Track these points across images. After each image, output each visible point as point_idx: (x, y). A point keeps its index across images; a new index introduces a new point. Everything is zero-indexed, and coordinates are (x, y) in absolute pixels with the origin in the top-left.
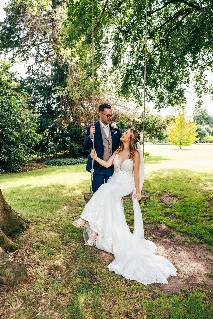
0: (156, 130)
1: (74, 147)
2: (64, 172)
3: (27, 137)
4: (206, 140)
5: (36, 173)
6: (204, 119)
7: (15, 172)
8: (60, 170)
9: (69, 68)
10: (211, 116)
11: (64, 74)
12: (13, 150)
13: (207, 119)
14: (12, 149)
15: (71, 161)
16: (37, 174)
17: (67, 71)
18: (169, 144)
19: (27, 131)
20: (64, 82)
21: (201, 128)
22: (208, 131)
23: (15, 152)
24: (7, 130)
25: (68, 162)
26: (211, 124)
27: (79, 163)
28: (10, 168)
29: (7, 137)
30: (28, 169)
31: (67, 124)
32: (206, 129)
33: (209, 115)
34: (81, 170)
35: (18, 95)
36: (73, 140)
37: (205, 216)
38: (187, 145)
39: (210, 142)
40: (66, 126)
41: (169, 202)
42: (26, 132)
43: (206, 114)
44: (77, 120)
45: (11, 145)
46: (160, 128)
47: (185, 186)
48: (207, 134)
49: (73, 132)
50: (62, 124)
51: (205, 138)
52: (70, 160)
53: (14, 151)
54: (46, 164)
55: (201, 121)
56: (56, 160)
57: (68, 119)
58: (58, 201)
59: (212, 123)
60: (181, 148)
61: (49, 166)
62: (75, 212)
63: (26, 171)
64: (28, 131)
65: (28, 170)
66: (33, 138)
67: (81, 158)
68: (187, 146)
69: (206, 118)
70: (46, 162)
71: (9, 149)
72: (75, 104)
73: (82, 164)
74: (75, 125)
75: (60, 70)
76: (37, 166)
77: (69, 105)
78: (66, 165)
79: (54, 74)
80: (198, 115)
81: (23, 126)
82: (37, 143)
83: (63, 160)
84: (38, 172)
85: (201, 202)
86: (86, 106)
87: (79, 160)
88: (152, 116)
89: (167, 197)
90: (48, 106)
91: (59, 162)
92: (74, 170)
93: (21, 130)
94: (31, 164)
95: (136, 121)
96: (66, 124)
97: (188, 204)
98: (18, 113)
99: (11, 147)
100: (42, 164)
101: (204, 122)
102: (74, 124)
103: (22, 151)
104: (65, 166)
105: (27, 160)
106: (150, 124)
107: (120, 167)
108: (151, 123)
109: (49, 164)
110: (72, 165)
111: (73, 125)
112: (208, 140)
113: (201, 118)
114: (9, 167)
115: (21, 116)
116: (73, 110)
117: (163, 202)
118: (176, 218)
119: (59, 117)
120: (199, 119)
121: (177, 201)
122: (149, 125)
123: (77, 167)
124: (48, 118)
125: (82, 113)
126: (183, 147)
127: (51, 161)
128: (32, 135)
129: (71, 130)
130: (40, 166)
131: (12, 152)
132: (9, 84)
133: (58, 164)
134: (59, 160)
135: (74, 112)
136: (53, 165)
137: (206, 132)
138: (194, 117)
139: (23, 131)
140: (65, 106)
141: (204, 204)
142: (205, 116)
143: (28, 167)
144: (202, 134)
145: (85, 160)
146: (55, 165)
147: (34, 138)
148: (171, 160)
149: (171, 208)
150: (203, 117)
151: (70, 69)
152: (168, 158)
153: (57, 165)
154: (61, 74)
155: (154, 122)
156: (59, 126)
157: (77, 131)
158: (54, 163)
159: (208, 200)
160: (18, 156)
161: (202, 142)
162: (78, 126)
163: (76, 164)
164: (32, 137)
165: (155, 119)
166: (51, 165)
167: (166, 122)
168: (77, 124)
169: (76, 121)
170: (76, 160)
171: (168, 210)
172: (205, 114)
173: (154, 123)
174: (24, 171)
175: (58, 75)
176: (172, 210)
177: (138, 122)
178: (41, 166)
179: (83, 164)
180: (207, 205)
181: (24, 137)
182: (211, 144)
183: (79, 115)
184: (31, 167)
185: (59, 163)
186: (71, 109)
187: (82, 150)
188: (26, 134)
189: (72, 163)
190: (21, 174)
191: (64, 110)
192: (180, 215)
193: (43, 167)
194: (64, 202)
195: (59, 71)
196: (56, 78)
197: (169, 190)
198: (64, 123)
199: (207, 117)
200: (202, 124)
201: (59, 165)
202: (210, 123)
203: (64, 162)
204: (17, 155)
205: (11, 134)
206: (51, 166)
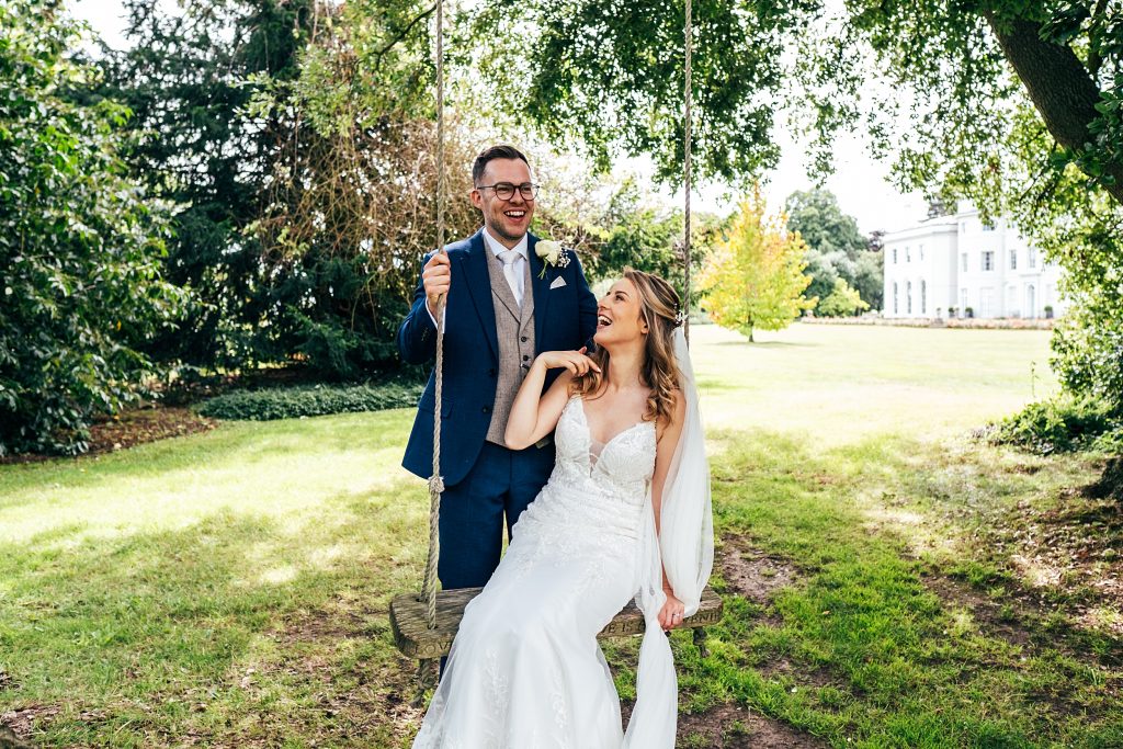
0: (664, 269)
1: (329, 344)
2: (286, 450)
3: (122, 295)
4: (837, 306)
5: (156, 458)
6: (827, 229)
7: (59, 455)
8: (267, 441)
9: (315, 16)
10: (850, 218)
11: (292, 38)
12: (50, 354)
13: (834, 229)
14: (45, 352)
15: (319, 400)
16: (162, 461)
17: (302, 24)
18: (703, 323)
19: (120, 271)
20: (291, 68)
21: (815, 263)
22: (843, 273)
23: (62, 365)
24: (22, 264)
25: (305, 404)
26: (852, 249)
27: (353, 408)
28: (32, 436)
29: (19, 295)
30: (120, 441)
31: (302, 245)
32: (833, 265)
33: (842, 214)
34: (360, 441)
35: (82, 115)
36: (327, 311)
37: (936, 660)
38: (775, 327)
39: (850, 314)
40: (296, 252)
41: (763, 587)
42: (115, 277)
43: (834, 211)
44: (344, 227)
45: (42, 334)
46: (682, 261)
47: (811, 506)
48: (840, 282)
49: (328, 277)
50: (280, 244)
51: (831, 297)
52: (311, 395)
53: (56, 362)
54: (204, 414)
55: (817, 234)
56: (249, 395)
57: (304, 220)
58: (255, 611)
59: (852, 245)
60: (751, 340)
61: (219, 421)
62: (336, 670)
63: (109, 448)
64: (123, 270)
65: (118, 446)
66: (147, 304)
67: (361, 383)
68: (774, 331)
69: (832, 223)
70: (204, 405)
71: (32, 352)
72: (340, 163)
73: (364, 410)
74: (337, 247)
75: (276, 21)
76: (163, 424)
77: (312, 164)
78: (296, 416)
79: (246, 38)
80: (803, 215)
81: (101, 248)
82: (165, 324)
83: (281, 394)
84: (164, 452)
85: (901, 584)
86: (382, 172)
87: (352, 394)
88: (649, 216)
89: (749, 560)
90: (223, 169)
91: (264, 403)
92: (333, 440)
93: (91, 267)
94: (135, 415)
95: (589, 234)
96: (298, 243)
97: (849, 599)
98: (80, 194)
99: (42, 343)
100: (185, 415)
101: (827, 239)
102: (332, 244)
103: (95, 357)
104: (291, 423)
105: (116, 399)
106: (645, 247)
107: (593, 460)
108: (647, 243)
109: (217, 413)
110: (321, 414)
111: (328, 246)
112: (842, 307)
113: (815, 225)
114: (28, 430)
115: (92, 206)
116: (329, 185)
117: (737, 590)
118: (812, 674)
119: (265, 215)
120: (809, 228)
121: (794, 579)
122: (638, 250)
123: (344, 425)
124: (216, 216)
125: (368, 197)
126: (759, 334)
127: (230, 397)
128: (143, 290)
129: (320, 268)
130: (178, 423)
131: (45, 362)
132: (40, 68)
133: (262, 412)
134: (265, 393)
135: (333, 194)
136: (238, 417)
137: (835, 277)
138: (791, 222)
139: (100, 270)
140: (293, 167)
141: (915, 594)
142: (830, 217)
143: (123, 429)
144: (821, 284)
145: (379, 395)
146: (247, 417)
147: (150, 301)
148: (725, 387)
149: (777, 618)
150: (822, 221)
151: (316, 20)
152: (712, 379)
153: (253, 417)
154: (280, 37)
155: (659, 237)
156: (268, 251)
157: (344, 271)
158: (242, 407)
159: (924, 574)
160: (73, 382)
161: (824, 315)
162: (349, 252)
163: (340, 411)
164: (140, 299)
165: (663, 224)
166: (227, 417)
167: (703, 238)
168: (344, 241)
169: (341, 229)
170: (339, 392)
171: (766, 631)
172: (827, 209)
173: (658, 241)
174: (102, 447)
175: (266, 41)
176: (786, 631)
177: (596, 238)
178: (183, 423)
179: (368, 413)
180: (930, 602)
181: (106, 295)
182: (853, 319)
183: (354, 206)
184: (134, 430)
185: (264, 409)
186: (318, 180)
187: (367, 352)
188: (114, 283)
189: (322, 409)
190: (83, 467)
191: (289, 184)
192: (826, 656)
193: (189, 426)
194: (282, 609)
195: (270, 25)
196: (257, 52)
197: (750, 526)
198: (288, 237)
199: (836, 221)
200: (820, 247)
201: (263, 419)
202: (848, 245)
203: (285, 405)
204: (69, 377)
205: (41, 282)
206: (229, 422)
